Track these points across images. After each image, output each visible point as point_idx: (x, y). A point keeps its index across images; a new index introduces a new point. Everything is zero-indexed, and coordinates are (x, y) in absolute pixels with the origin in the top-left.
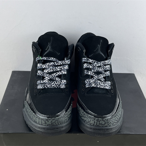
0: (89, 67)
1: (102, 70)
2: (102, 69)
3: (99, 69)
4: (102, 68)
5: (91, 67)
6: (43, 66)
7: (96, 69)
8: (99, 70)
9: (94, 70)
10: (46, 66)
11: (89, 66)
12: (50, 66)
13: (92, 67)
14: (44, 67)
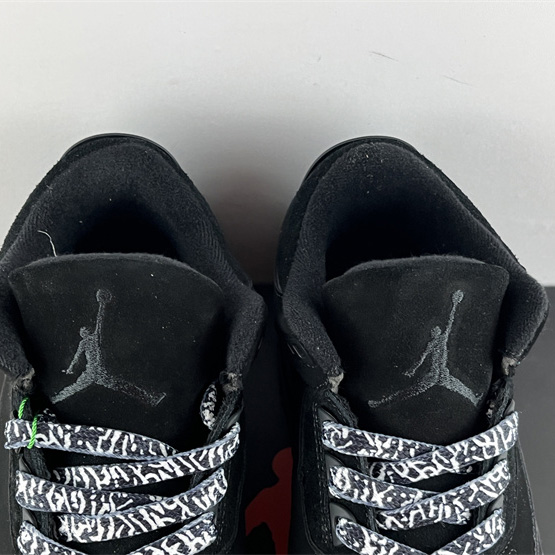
0: (369, 498)
1: (453, 511)
2: (453, 507)
3: (433, 508)
4: (456, 502)
5: (378, 498)
6: (55, 501)
7: (413, 513)
8: (431, 515)
9: (399, 516)
10: (74, 499)
11: (366, 491)
12: (97, 500)
13: (384, 500)
14: (59, 504)
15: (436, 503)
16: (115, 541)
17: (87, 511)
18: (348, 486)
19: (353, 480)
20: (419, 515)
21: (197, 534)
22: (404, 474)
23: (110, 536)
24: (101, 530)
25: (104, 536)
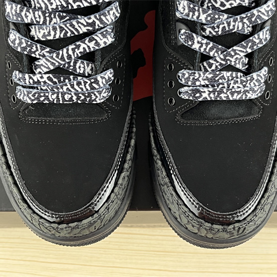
15: (235, 21)
16: (60, 39)
17: (45, 22)
18: (187, 11)
19: (189, 7)
20: (224, 27)
21: (104, 36)
22: (217, 5)
23: (57, 37)
24: (52, 33)
25: (54, 37)
